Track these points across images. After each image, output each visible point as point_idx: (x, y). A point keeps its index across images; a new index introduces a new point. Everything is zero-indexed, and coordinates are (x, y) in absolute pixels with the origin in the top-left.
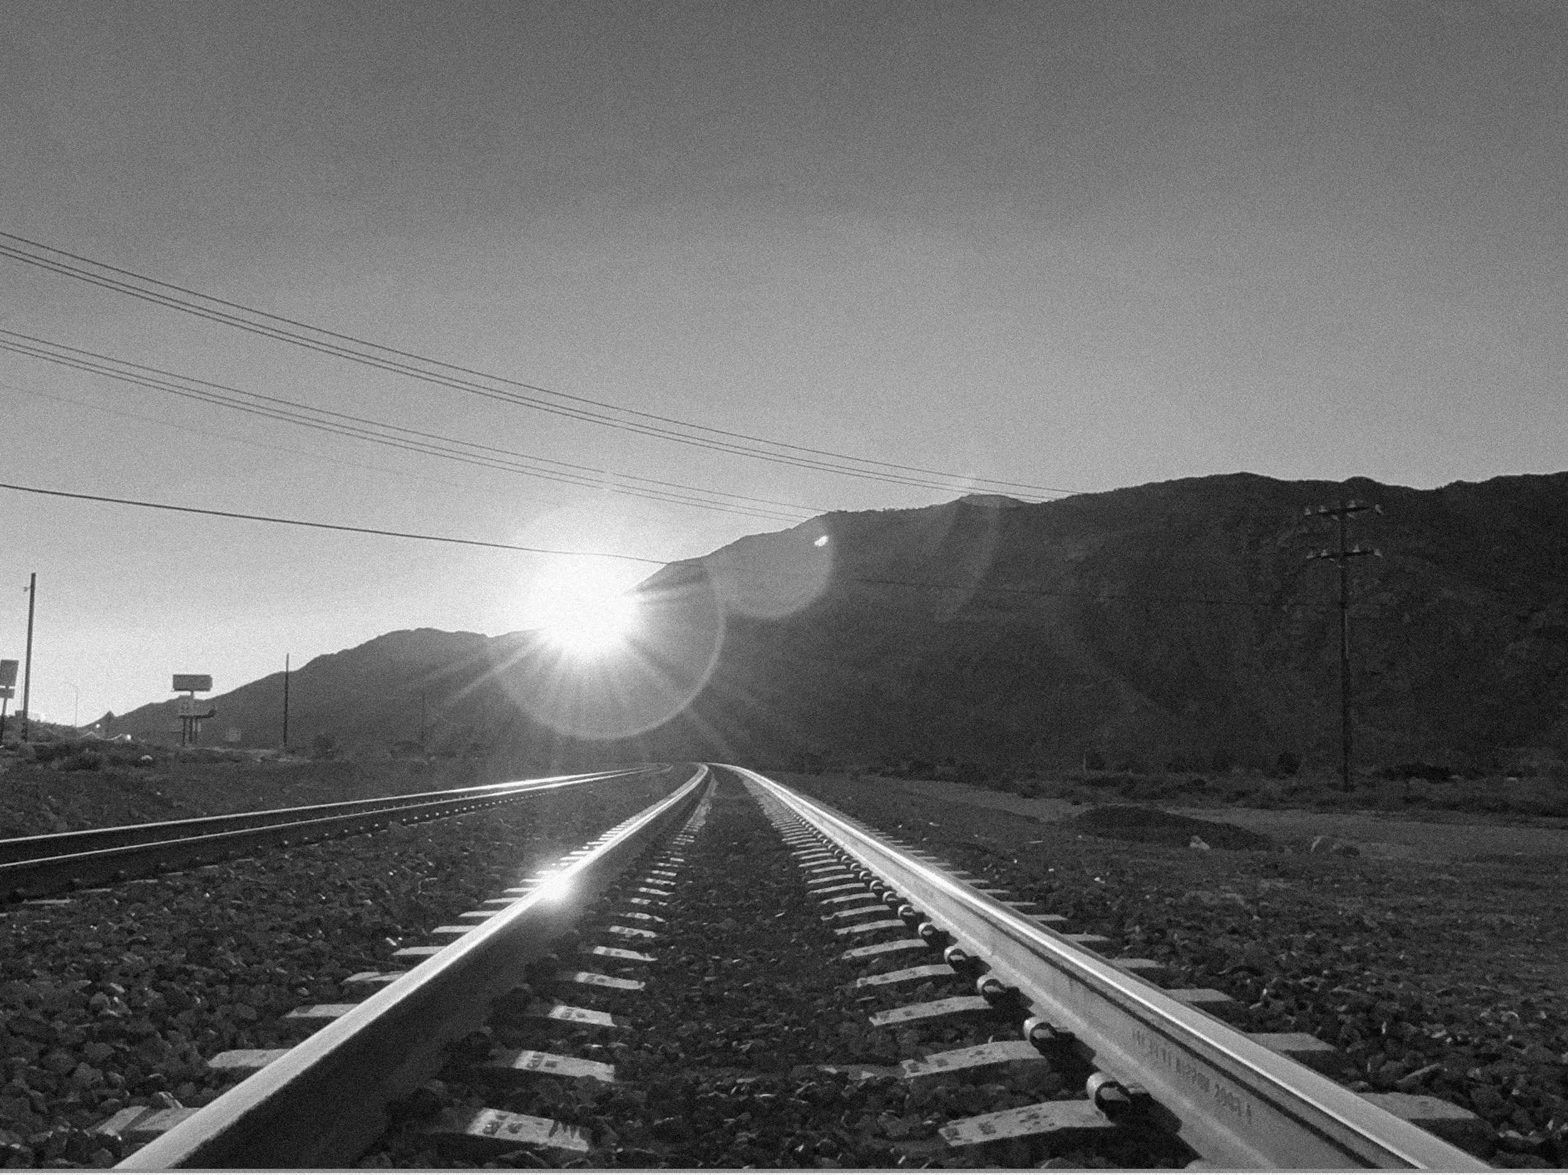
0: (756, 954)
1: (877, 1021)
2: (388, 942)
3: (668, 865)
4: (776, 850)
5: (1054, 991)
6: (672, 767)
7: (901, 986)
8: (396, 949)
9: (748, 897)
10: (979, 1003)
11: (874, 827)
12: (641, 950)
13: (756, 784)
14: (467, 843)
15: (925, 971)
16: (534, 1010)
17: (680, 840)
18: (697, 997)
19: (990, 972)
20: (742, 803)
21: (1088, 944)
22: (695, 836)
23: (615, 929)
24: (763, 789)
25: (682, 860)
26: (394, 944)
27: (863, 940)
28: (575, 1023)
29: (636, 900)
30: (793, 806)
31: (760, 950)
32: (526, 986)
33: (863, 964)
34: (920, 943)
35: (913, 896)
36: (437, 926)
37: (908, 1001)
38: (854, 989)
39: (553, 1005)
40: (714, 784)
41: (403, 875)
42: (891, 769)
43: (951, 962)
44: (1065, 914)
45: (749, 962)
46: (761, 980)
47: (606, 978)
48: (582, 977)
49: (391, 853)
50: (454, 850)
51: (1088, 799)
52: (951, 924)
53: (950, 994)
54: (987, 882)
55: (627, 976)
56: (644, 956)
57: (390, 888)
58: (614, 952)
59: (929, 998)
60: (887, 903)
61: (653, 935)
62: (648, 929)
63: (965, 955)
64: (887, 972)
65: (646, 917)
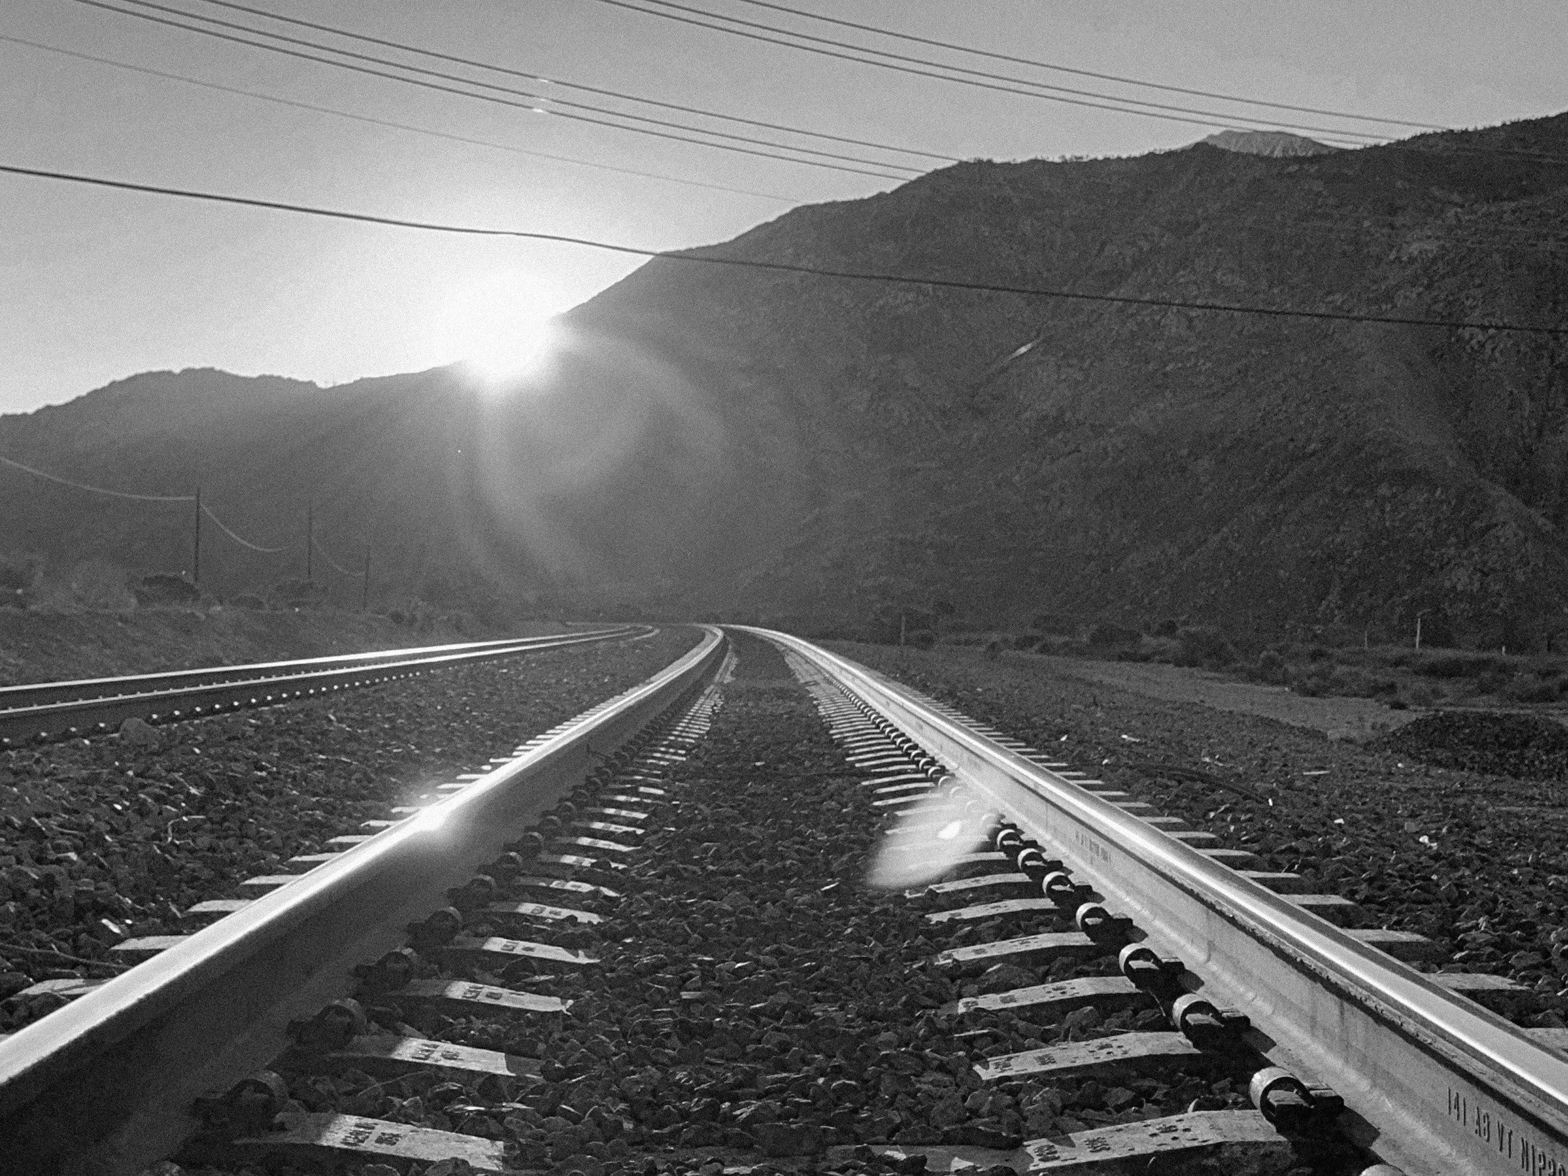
0: (778, 953)
1: (987, 1073)
2: (105, 927)
3: (634, 799)
4: (835, 776)
5: (1313, 1025)
6: (657, 631)
7: (1036, 1013)
8: (119, 940)
9: (774, 854)
10: (1176, 1043)
11: (1017, 738)
12: (571, 945)
13: (808, 661)
14: (262, 756)
15: (1083, 986)
16: (367, 1044)
17: (662, 757)
18: (665, 1022)
19: (1201, 990)
20: (782, 694)
21: (1389, 948)
22: (689, 751)
23: (527, 908)
24: (819, 670)
25: (660, 792)
26: (116, 930)
27: (975, 934)
28: (440, 1068)
29: (569, 859)
30: (871, 702)
31: (786, 947)
32: (351, 1003)
33: (974, 972)
34: (1079, 939)
35: (1073, 857)
36: (200, 900)
37: (1046, 1039)
38: (950, 1018)
39: (400, 1036)
40: (731, 662)
41: (142, 811)
42: (1057, 640)
43: (1131, 973)
44: (1351, 895)
45: (764, 967)
46: (783, 998)
47: (505, 992)
48: (459, 990)
49: (122, 772)
50: (239, 767)
51: (1420, 699)
52: (1138, 907)
53: (1125, 1027)
54: (1213, 836)
55: (541, 990)
56: (577, 956)
57: (113, 831)
58: (520, 947)
59: (1084, 1033)
60: (1026, 869)
61: (595, 919)
62: (588, 909)
63: (1157, 961)
64: (1015, 987)
65: (586, 888)
